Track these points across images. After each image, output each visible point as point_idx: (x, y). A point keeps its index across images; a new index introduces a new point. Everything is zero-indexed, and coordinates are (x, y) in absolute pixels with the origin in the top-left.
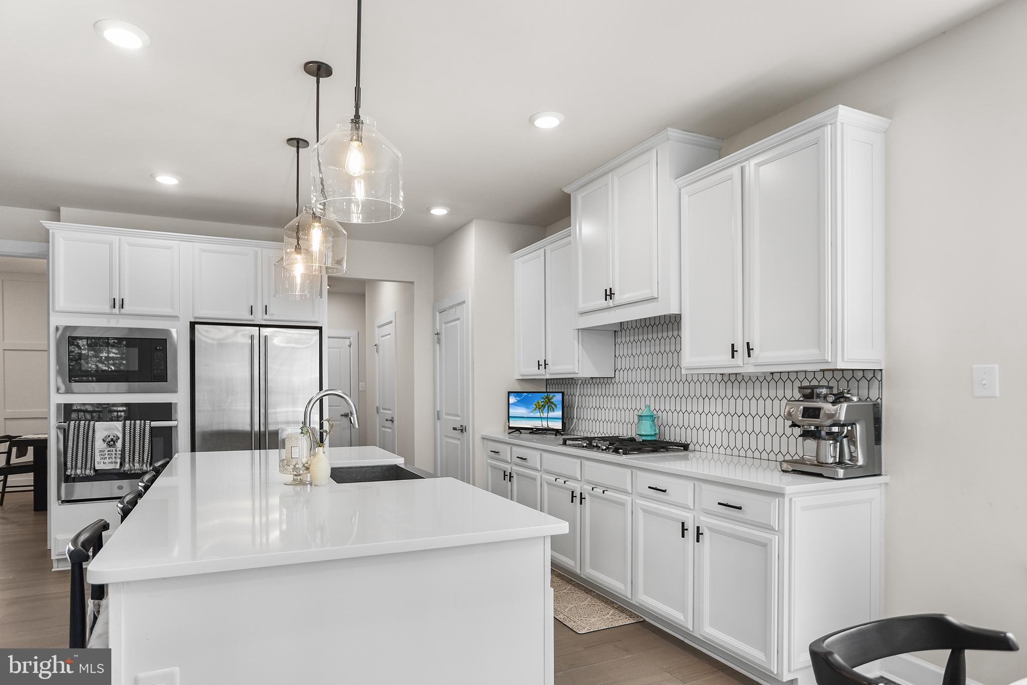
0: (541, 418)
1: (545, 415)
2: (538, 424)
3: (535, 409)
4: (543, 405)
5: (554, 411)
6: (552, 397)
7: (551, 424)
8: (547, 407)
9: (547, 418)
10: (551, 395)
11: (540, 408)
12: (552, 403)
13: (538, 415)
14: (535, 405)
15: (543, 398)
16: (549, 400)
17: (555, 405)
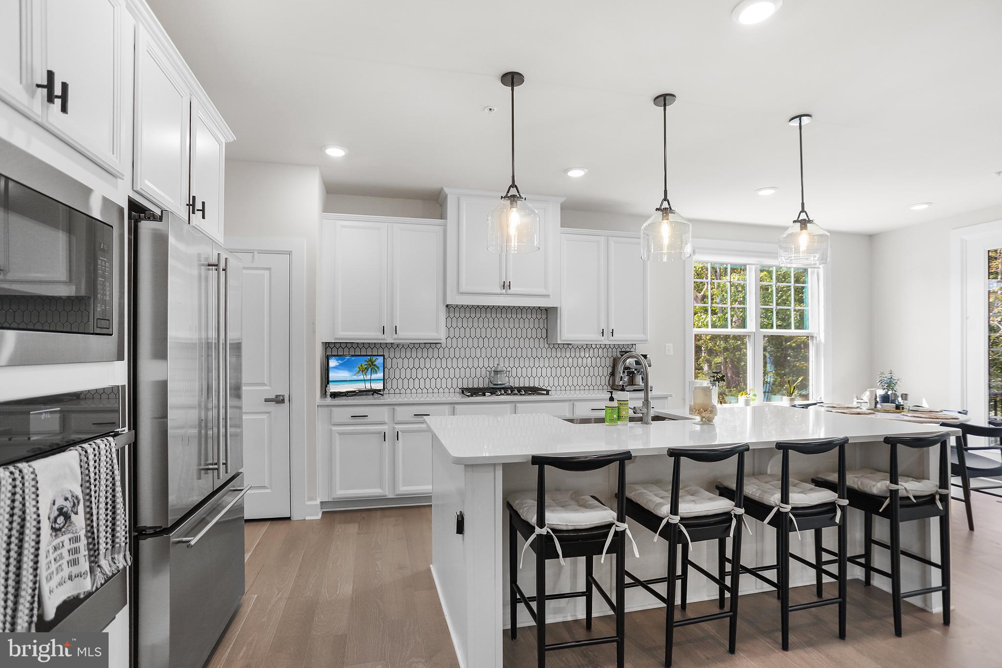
0: (364, 380)
1: (369, 377)
2: (361, 386)
3: (359, 372)
4: (366, 368)
5: (376, 373)
6: (375, 360)
7: (374, 386)
8: (370, 369)
9: (371, 380)
10: (374, 358)
11: (364, 371)
12: (375, 365)
13: (361, 377)
14: (359, 368)
15: (366, 361)
16: (372, 363)
17: (378, 368)
